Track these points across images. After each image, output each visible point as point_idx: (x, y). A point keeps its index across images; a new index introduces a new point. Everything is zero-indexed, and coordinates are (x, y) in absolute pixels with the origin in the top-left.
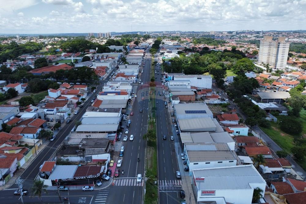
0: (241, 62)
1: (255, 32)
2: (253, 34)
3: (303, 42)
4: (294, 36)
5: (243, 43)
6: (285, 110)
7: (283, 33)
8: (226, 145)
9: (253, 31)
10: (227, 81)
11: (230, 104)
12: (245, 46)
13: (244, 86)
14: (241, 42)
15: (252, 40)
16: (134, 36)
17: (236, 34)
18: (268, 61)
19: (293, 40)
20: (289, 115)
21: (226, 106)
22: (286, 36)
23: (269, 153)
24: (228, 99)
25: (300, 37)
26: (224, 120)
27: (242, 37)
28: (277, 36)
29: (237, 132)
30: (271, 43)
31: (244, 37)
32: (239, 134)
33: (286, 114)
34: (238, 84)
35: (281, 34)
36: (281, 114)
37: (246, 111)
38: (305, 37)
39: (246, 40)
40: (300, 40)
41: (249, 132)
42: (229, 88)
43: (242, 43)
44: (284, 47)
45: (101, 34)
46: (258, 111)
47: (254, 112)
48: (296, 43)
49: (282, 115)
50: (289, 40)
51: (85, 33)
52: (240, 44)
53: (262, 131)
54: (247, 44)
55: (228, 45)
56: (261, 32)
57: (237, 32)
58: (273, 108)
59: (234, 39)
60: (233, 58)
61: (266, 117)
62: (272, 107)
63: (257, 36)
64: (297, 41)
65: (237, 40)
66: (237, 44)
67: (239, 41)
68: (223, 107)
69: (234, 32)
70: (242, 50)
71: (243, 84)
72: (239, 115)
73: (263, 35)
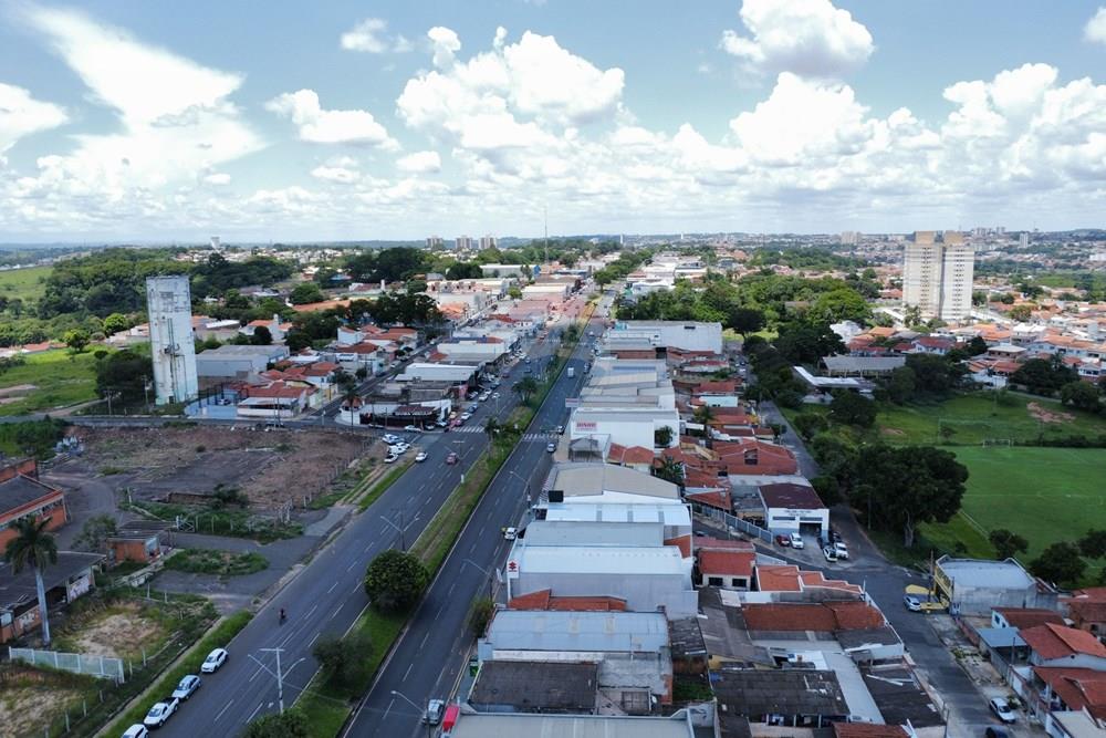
1: (1006, 233)
2: (998, 241)
6: (869, 388)
9: (1000, 232)
15: (986, 260)
16: (570, 244)
18: (922, 301)
20: (875, 397)
21: (727, 376)
26: (701, 391)
29: (714, 406)
44: (958, 258)
45: (468, 240)
51: (415, 240)
56: (1026, 233)
58: (843, 385)
63: (1011, 246)
73: (1034, 243)
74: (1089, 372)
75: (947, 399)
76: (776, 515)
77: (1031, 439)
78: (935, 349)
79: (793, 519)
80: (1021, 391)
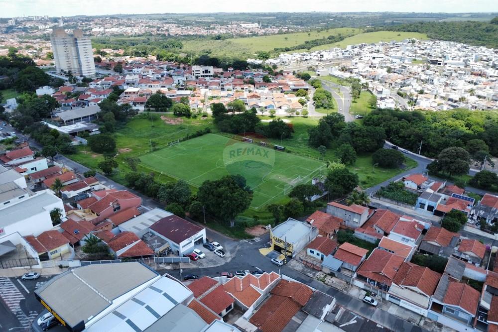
0: (25, 73)
1: (50, 18)
2: (48, 23)
3: (125, 33)
4: (112, 24)
5: (33, 40)
6: (96, 128)
7: (96, 20)
8: (13, 184)
9: (47, 18)
10: (10, 107)
11: (17, 138)
12: (36, 46)
13: (35, 108)
14: (30, 38)
15: (48, 33)
17: (16, 24)
18: (69, 67)
19: (111, 30)
20: (102, 132)
21: (12, 141)
22: (101, 24)
23: (73, 177)
24: (14, 133)
25: (120, 25)
26: (10, 159)
27: (29, 29)
28: (87, 24)
29: (32, 169)
30: (66, 40)
31: (32, 28)
32: (36, 170)
33: (98, 133)
34: (25, 108)
35: (93, 21)
36: (92, 133)
37: (42, 140)
38: (126, 25)
39: (38, 33)
40: (121, 30)
41: (50, 164)
42: (13, 116)
43: (30, 41)
44: (84, 44)
46: (59, 137)
47: (52, 139)
48: (117, 35)
49: (93, 135)
50: (107, 30)
52: (27, 42)
53: (68, 159)
54: (38, 43)
55: (4, 46)
56: (59, 18)
57: (16, 21)
58: (80, 129)
59: (16, 33)
60: (11, 68)
61: (71, 141)
62: (79, 127)
63: (56, 26)
64: (117, 32)
65: (20, 34)
66: (21, 43)
67: (26, 37)
68: (7, 144)
69: (11, 19)
70: (29, 54)
71: (33, 106)
72: (33, 149)
73: (65, 24)
74: (171, 96)
75: (127, 122)
76: (183, 245)
77: (184, 137)
78: (100, 95)
79: (191, 242)
80: (152, 111)
